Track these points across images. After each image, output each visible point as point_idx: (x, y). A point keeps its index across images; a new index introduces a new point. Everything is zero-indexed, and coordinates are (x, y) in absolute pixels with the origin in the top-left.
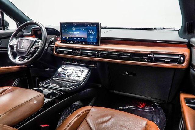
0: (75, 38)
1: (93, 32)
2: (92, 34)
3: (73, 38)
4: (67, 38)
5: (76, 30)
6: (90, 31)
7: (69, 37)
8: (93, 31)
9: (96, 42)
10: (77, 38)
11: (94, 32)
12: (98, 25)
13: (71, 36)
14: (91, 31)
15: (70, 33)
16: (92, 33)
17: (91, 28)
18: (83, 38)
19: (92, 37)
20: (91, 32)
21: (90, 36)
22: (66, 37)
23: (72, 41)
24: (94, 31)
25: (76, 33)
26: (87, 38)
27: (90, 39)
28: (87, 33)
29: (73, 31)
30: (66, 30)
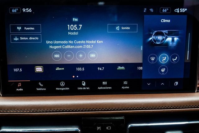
0: (79, 69)
1: (169, 39)
2: (165, 47)
3: (71, 68)
4: (39, 69)
5: (82, 35)
6: (157, 34)
7: (45, 66)
8: (170, 34)
9: (182, 77)
10: (91, 68)
11: (176, 39)
13: (57, 58)
14: (162, 34)
15: (54, 45)
16: (167, 44)
17: (165, 21)
18: (121, 65)
19: (164, 59)
20: (160, 38)
22: (33, 66)
23: (62, 84)
24: (176, 34)
26: (140, 65)
27: (157, 65)
28: (141, 41)
29: (73, 38)
30: (28, 34)
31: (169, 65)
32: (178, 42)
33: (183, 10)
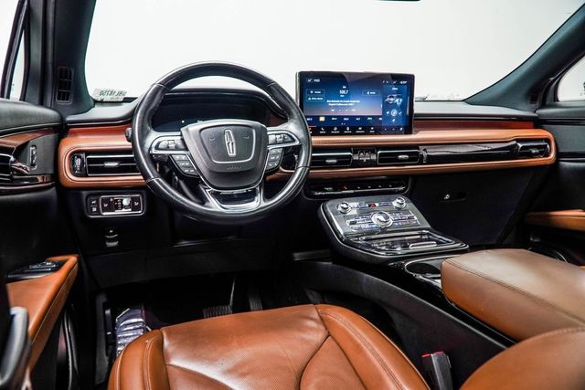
0: (345, 119)
1: (397, 100)
2: (394, 105)
3: (341, 118)
4: (322, 119)
5: (347, 97)
6: (390, 97)
7: (326, 117)
8: (398, 97)
9: (404, 125)
10: (353, 118)
11: (401, 100)
12: (410, 79)
13: (333, 112)
14: (393, 97)
15: (332, 103)
16: (396, 103)
17: (394, 89)
18: (370, 116)
19: (394, 113)
20: (392, 99)
21: (390, 110)
22: (319, 117)
23: (335, 129)
24: (401, 97)
25: (352, 102)
26: (381, 117)
27: (390, 117)
28: (381, 102)
29: (342, 99)
30: (317, 96)
31: (397, 116)
32: (402, 103)
33: (405, 82)
